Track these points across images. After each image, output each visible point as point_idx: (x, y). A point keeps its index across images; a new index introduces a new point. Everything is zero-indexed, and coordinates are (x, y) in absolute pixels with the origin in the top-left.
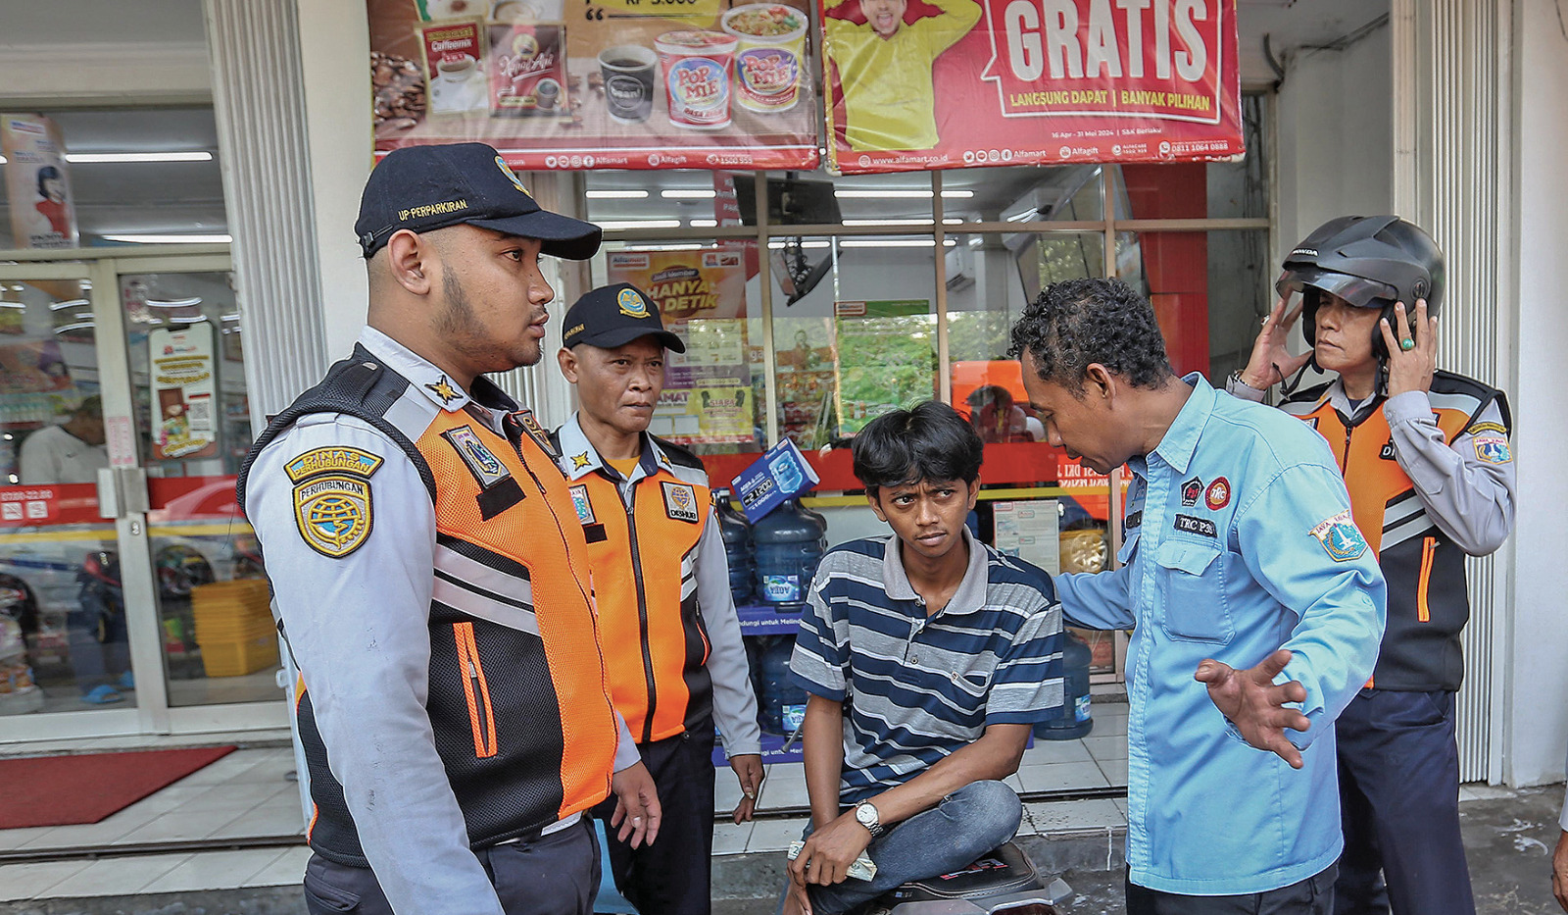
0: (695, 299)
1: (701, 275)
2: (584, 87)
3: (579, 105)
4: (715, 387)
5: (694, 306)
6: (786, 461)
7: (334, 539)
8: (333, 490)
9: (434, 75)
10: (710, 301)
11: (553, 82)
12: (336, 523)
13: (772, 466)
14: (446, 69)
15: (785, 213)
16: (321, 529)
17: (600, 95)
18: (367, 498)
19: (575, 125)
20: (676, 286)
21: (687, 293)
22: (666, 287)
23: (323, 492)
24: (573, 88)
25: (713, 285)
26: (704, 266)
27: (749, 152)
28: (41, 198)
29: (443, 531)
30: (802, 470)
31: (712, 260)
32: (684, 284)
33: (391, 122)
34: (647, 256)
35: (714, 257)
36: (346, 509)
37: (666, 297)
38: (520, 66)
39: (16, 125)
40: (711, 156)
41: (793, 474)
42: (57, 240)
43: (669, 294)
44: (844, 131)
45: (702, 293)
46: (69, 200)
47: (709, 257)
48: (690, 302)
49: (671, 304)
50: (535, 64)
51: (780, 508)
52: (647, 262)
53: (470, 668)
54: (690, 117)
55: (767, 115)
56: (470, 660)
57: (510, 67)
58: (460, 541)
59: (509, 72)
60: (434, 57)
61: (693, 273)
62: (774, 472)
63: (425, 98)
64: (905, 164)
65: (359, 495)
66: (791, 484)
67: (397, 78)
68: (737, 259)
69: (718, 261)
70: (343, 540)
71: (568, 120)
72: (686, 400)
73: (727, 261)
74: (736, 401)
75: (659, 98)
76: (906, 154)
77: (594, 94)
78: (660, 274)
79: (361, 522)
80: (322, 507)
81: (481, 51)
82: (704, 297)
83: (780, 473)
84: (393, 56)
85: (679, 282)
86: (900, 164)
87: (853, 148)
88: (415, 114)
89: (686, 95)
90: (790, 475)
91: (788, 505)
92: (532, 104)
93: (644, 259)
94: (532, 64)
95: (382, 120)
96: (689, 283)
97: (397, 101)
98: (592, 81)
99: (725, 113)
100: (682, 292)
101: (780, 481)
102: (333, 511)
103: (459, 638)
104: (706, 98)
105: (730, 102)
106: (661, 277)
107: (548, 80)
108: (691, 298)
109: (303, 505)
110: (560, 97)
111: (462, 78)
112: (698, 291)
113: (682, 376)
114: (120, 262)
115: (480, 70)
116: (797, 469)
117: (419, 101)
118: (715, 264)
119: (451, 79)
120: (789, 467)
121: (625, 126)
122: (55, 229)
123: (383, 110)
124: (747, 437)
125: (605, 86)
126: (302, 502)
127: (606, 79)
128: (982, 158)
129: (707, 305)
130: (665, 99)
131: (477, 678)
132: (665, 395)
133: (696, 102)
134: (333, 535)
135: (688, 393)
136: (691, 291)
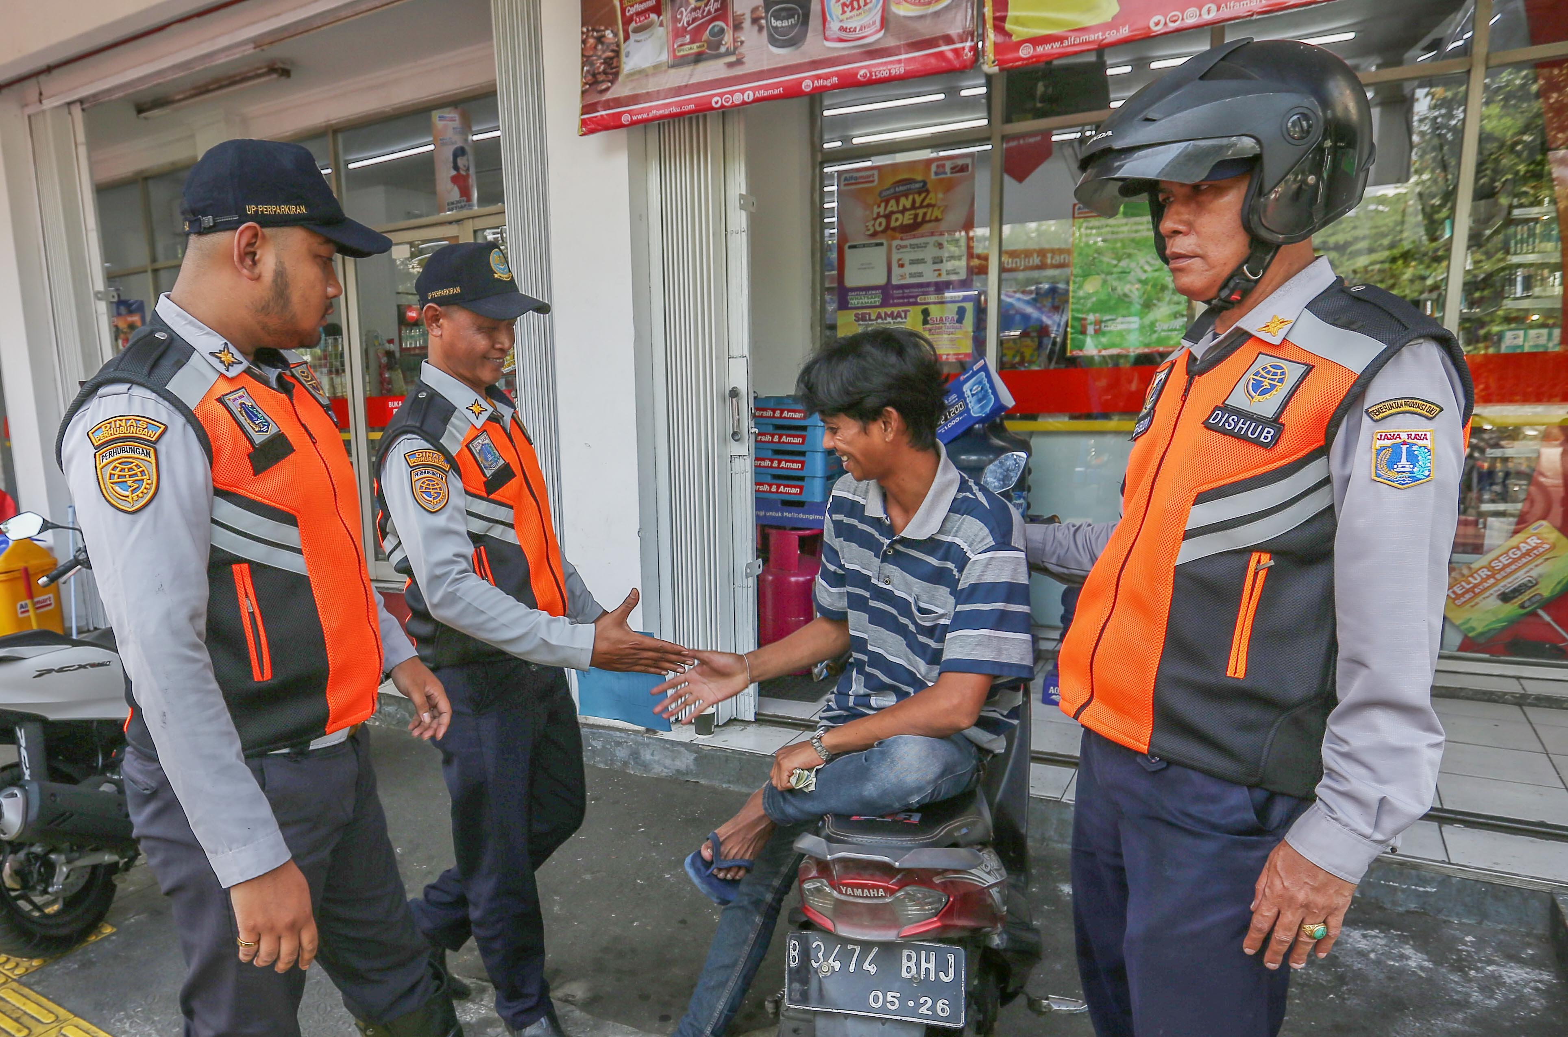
0: (921, 212)
1: (929, 186)
2: (747, 24)
3: (742, 42)
4: (935, 303)
5: (920, 219)
6: (980, 383)
7: (127, 497)
8: (126, 455)
9: (627, 38)
10: (937, 213)
11: (721, 24)
12: (129, 483)
13: (966, 388)
14: (636, 31)
15: (1039, 105)
16: (117, 488)
17: (761, 29)
18: (154, 461)
19: (739, 62)
20: (903, 201)
21: (913, 207)
22: (893, 202)
23: (118, 456)
24: (738, 27)
25: (940, 195)
26: (933, 176)
27: (899, 61)
28: (454, 173)
29: (219, 486)
30: (995, 393)
31: (941, 170)
32: (911, 198)
33: (594, 87)
34: (876, 172)
35: (943, 166)
36: (137, 470)
37: (892, 213)
38: (694, 14)
39: (441, 118)
40: (862, 72)
41: (985, 397)
42: (463, 204)
43: (895, 209)
44: (1003, 19)
45: (929, 205)
46: (472, 171)
47: (938, 166)
48: (916, 216)
49: (897, 220)
50: (707, 9)
51: (969, 431)
52: (876, 178)
53: (248, 605)
54: (843, 35)
55: (921, 17)
56: (247, 596)
57: (685, 17)
58: (235, 494)
59: (685, 20)
60: (627, 21)
61: (921, 184)
62: (968, 393)
63: (619, 61)
64: (1074, 45)
65: (148, 459)
66: (982, 408)
67: (600, 47)
68: (967, 166)
69: (948, 170)
70: (135, 498)
71: (732, 59)
72: (906, 318)
73: (957, 169)
74: (956, 317)
75: (814, 22)
76: (1076, 34)
77: (756, 28)
78: (888, 189)
79: (149, 482)
80: (118, 469)
81: (663, 7)
82: (931, 209)
83: (973, 395)
84: (597, 28)
85: (907, 196)
86: (1068, 46)
87: (1013, 38)
88: (611, 77)
89: (841, 12)
90: (982, 398)
91: (979, 429)
92: (703, 49)
93: (873, 175)
94: (704, 11)
95: (587, 86)
96: (916, 196)
97: (599, 67)
98: (754, 16)
99: (878, 23)
100: (908, 205)
101: (972, 402)
102: (126, 473)
103: (237, 578)
104: (860, 11)
105: (883, 11)
106: (888, 192)
107: (716, 23)
108: (918, 211)
109: (103, 467)
110: (726, 38)
111: (647, 36)
112: (925, 204)
113: (903, 293)
114: (476, 220)
115: (661, 25)
116: (990, 391)
117: (615, 65)
118: (945, 173)
119: (638, 39)
120: (982, 389)
121: (783, 56)
122: (461, 196)
123: (590, 77)
124: (966, 355)
125: (766, 18)
126: (102, 464)
127: (767, 12)
128: (1175, 21)
129: (933, 218)
130: (820, 21)
131: (253, 613)
132: (886, 313)
133: (851, 17)
134: (126, 493)
135: (909, 311)
136: (917, 205)
